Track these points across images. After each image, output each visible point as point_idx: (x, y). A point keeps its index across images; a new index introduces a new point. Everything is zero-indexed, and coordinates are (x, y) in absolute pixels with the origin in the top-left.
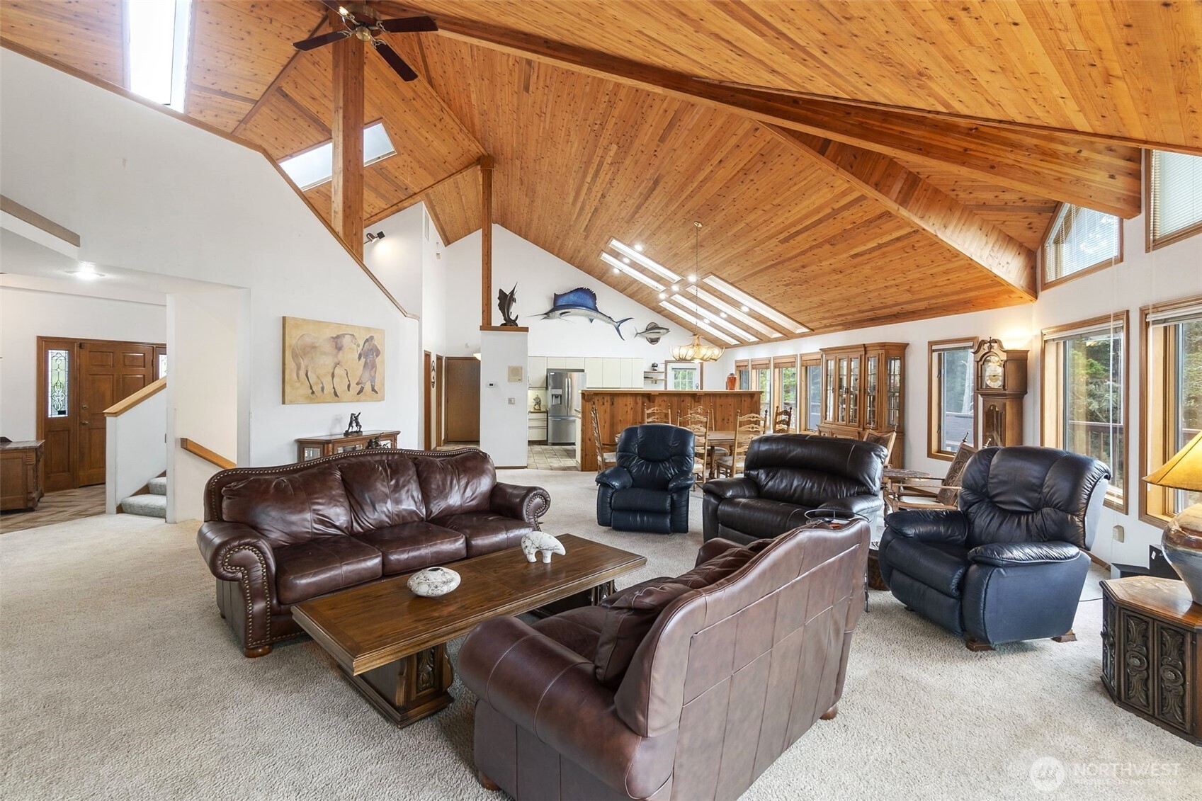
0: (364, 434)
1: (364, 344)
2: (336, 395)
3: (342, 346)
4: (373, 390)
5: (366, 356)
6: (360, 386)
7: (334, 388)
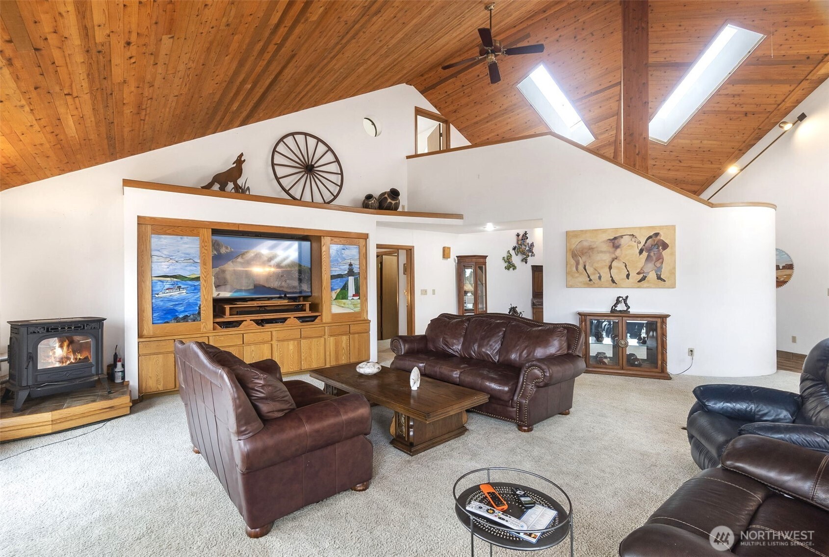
0: (631, 313)
1: (647, 239)
2: (613, 281)
3: (620, 245)
4: (659, 278)
5: (649, 250)
6: (641, 276)
7: (611, 277)
